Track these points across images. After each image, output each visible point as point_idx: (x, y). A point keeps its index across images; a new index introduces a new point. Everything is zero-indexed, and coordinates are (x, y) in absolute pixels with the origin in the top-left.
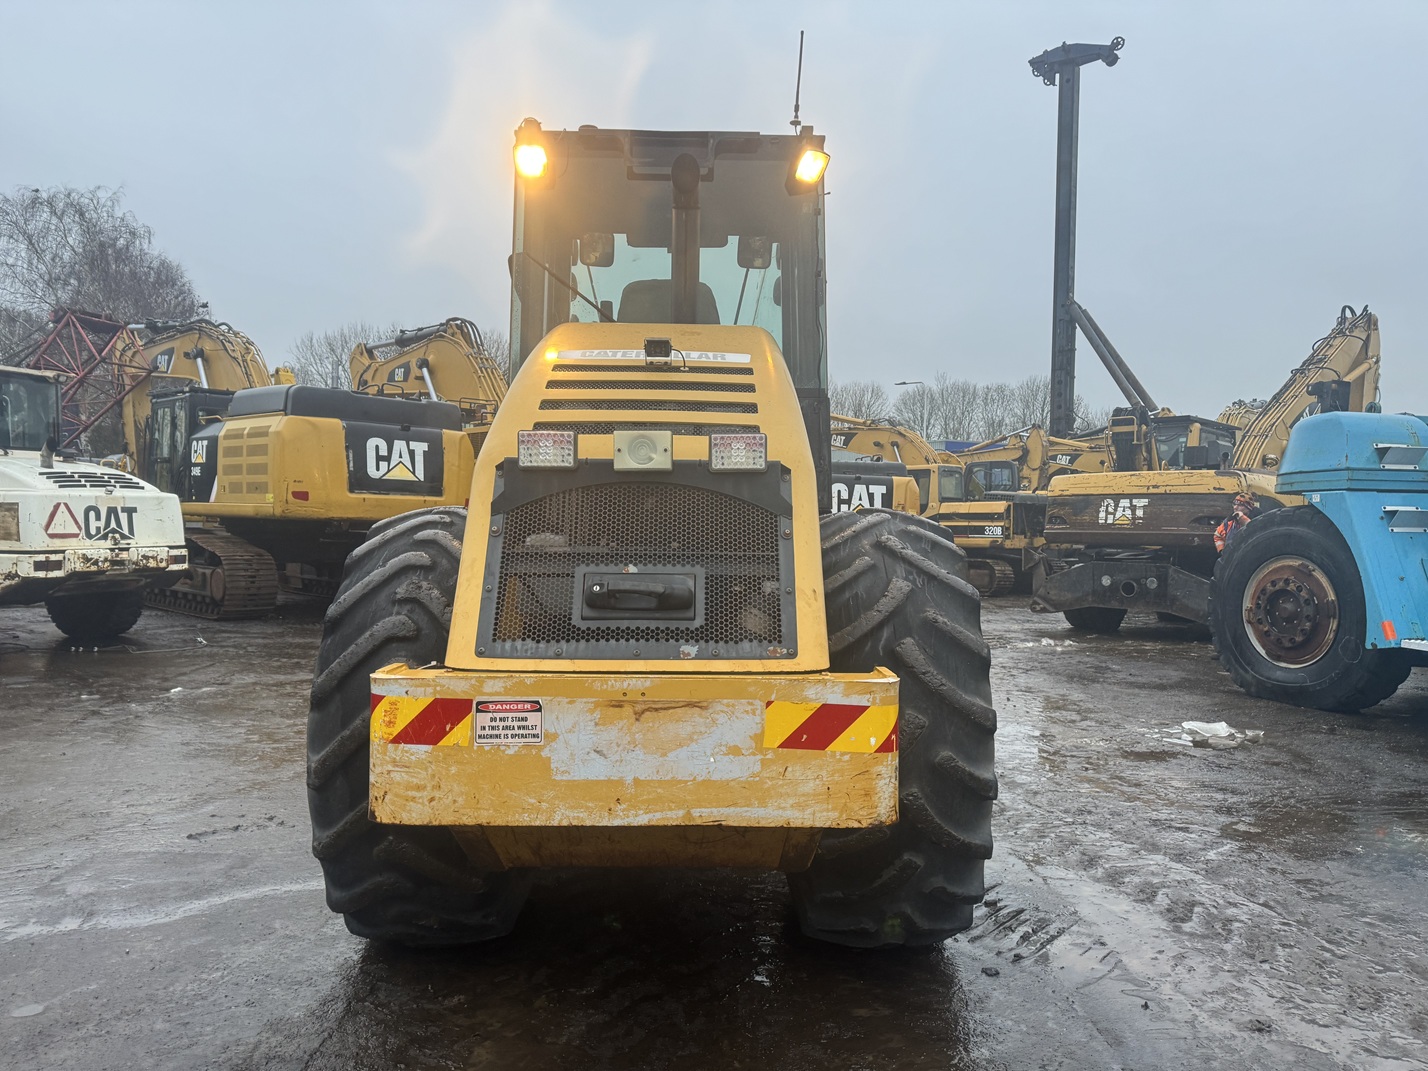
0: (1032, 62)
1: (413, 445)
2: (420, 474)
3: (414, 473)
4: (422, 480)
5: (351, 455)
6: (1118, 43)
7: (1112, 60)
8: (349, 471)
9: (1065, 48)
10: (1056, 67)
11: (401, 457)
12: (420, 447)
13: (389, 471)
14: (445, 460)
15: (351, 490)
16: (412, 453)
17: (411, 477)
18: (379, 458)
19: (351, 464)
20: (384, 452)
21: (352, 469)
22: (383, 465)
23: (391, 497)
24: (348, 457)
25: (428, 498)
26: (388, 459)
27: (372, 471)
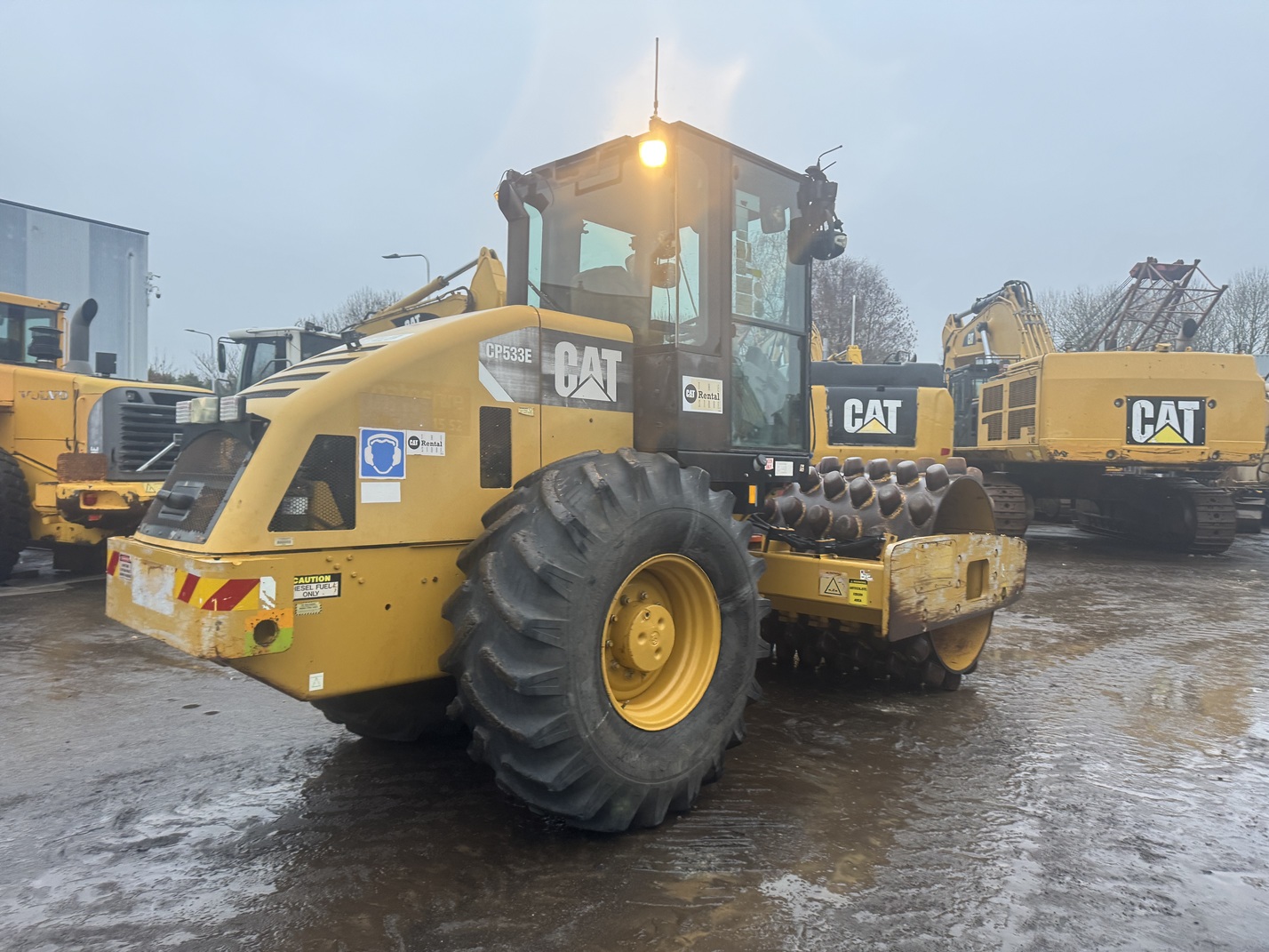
1: (887, 403)
2: (893, 428)
3: (886, 427)
4: (895, 432)
5: (831, 415)
8: (829, 427)
11: (875, 413)
12: (893, 405)
13: (863, 426)
14: (919, 414)
15: (830, 444)
16: (885, 411)
17: (884, 431)
18: (855, 416)
19: (831, 422)
20: (859, 410)
21: (831, 426)
22: (859, 422)
23: (865, 448)
24: (828, 416)
25: (899, 448)
26: (863, 416)
27: (848, 427)
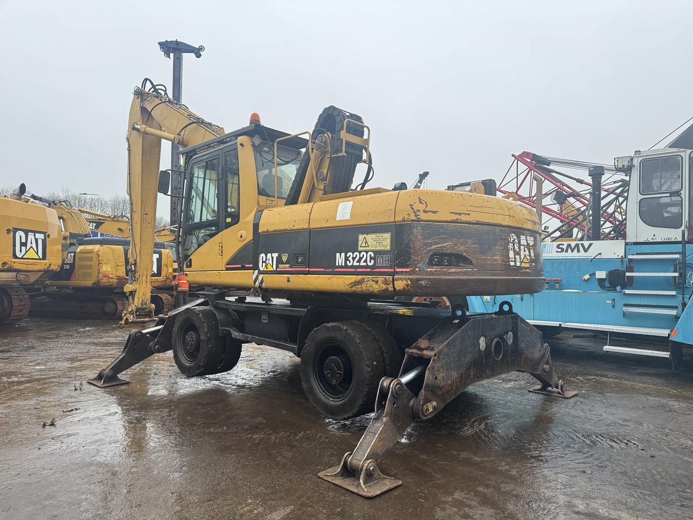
0: (159, 43)
6: (201, 49)
7: (199, 56)
9: (177, 42)
10: (171, 50)
